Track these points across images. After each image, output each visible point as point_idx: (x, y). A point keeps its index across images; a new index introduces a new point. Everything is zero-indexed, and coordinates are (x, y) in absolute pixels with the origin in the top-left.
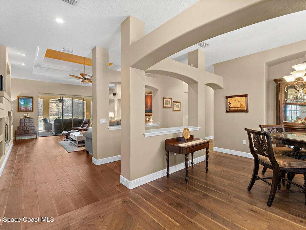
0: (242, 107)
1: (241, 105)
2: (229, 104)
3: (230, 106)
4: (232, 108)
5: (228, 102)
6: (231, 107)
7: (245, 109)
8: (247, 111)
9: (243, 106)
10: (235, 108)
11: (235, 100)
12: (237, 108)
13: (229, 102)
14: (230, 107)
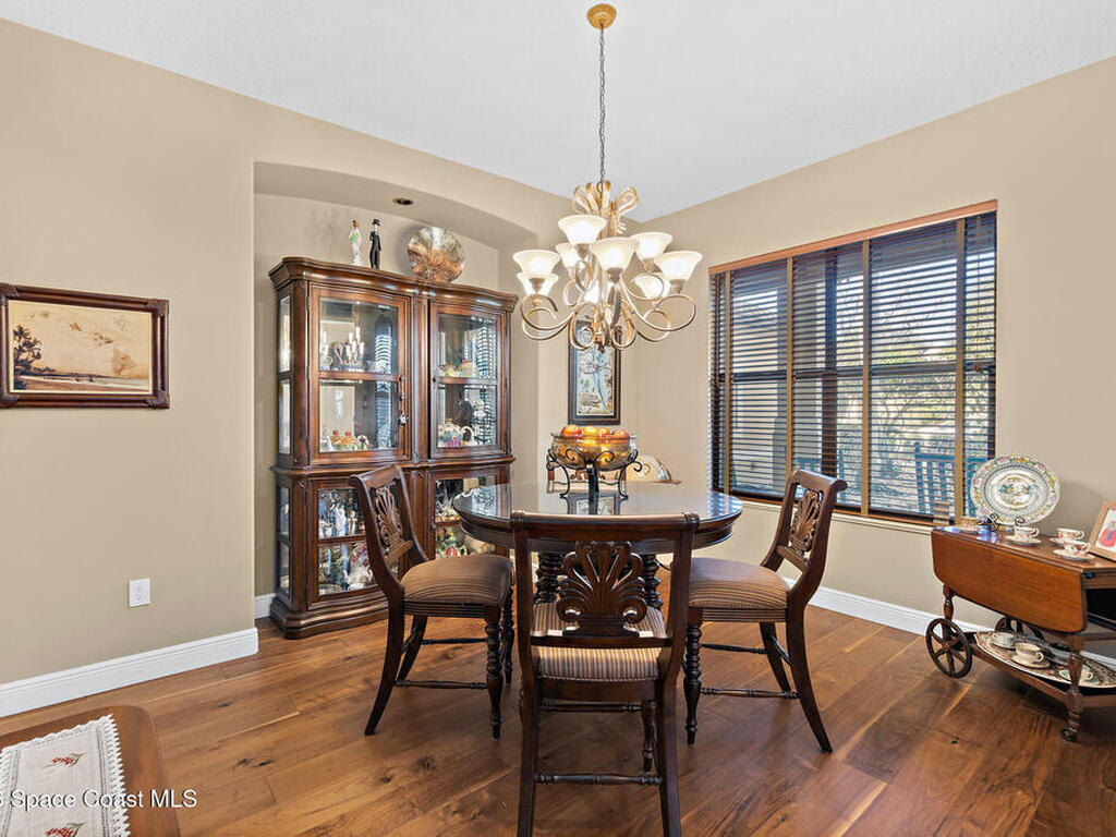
0: (123, 373)
1: (122, 364)
2: (14, 344)
3: (26, 364)
4: (52, 374)
5: (13, 327)
6: (39, 373)
7: (146, 387)
8: (157, 401)
9: (136, 371)
10: (77, 376)
11: (76, 327)
12: (91, 377)
13: (20, 333)
14: (24, 368)
